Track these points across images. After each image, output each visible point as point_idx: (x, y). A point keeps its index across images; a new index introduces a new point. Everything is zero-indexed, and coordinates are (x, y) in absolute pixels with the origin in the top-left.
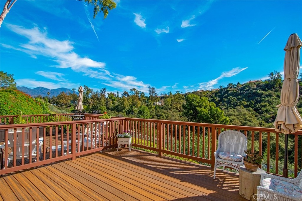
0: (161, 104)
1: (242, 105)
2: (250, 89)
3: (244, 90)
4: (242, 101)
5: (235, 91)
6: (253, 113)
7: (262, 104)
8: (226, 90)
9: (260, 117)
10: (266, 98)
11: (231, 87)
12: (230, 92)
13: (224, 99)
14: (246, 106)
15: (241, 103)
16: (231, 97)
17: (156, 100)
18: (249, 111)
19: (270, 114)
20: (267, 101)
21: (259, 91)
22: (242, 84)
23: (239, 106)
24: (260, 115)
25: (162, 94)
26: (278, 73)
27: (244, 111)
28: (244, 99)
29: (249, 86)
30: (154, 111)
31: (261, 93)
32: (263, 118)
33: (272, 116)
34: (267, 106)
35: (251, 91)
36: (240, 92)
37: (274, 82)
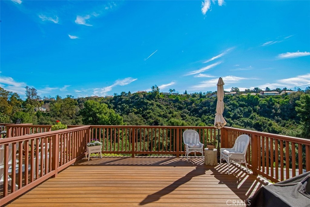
0: (45, 110)
1: (133, 112)
2: (139, 98)
3: (135, 99)
4: (133, 108)
5: (127, 99)
6: (141, 119)
7: (148, 111)
8: (120, 98)
9: (146, 122)
10: (150, 106)
11: (124, 95)
12: (123, 100)
13: (118, 106)
14: (136, 113)
15: (133, 110)
16: (124, 104)
17: (37, 104)
18: (139, 117)
19: (153, 119)
20: (151, 109)
21: (146, 101)
22: (132, 93)
23: (131, 112)
24: (147, 120)
25: (46, 97)
26: (157, 87)
27: (135, 117)
28: (135, 107)
29: (138, 96)
30: (35, 118)
31: (147, 102)
32: (149, 123)
33: (154, 121)
34: (151, 113)
35: (140, 100)
36: (131, 100)
37: (155, 94)
